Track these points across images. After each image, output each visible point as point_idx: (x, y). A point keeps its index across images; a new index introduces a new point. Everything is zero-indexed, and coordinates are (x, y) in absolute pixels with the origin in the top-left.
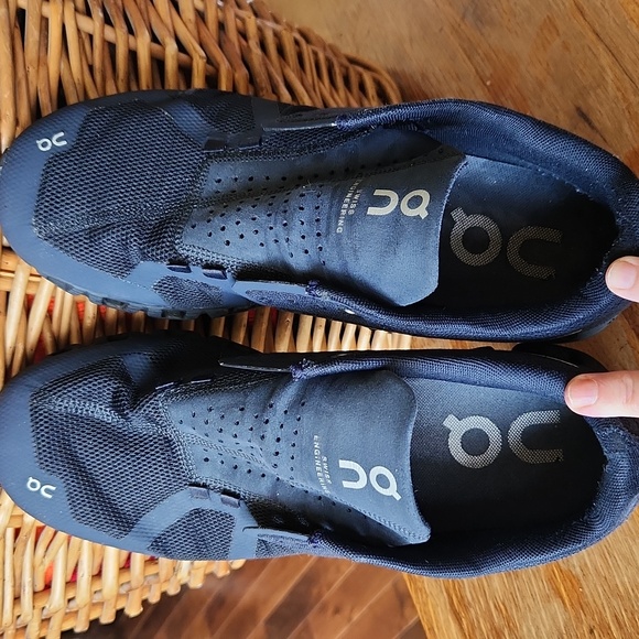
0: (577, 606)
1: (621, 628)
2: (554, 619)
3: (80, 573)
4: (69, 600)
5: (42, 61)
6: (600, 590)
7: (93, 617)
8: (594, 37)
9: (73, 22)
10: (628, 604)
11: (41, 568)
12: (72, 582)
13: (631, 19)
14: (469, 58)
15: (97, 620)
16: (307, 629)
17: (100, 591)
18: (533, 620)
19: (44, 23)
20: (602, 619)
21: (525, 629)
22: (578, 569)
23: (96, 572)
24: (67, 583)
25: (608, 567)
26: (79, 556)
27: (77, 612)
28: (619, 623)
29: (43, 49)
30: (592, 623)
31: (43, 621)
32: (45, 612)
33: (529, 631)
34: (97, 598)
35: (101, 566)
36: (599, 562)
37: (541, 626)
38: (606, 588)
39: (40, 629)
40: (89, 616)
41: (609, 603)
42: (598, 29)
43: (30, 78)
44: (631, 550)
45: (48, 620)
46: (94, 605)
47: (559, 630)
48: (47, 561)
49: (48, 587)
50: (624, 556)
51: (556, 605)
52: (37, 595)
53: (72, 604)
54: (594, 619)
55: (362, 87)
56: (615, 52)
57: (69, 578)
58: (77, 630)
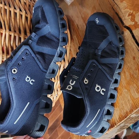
16: (56, 131)
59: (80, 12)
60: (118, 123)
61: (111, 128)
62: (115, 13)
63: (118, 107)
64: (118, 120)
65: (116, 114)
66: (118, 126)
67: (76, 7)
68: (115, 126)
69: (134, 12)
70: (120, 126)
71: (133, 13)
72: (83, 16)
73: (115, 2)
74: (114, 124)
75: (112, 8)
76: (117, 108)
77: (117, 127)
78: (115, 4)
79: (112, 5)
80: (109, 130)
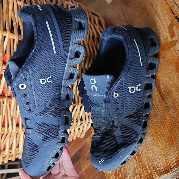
0: (140, 162)
1: (150, 168)
2: (134, 165)
3: (13, 146)
4: (10, 153)
5: (7, 13)
6: (145, 158)
7: (17, 157)
8: (155, 13)
9: (16, 3)
10: (152, 162)
11: (3, 144)
12: (11, 148)
13: (164, 9)
14: (123, 15)
15: (18, 158)
17: (18, 151)
18: (129, 165)
19: (8, 2)
20: (145, 166)
21: (127, 167)
22: (141, 152)
23: (17, 146)
24: (9, 148)
25: (148, 152)
26: (13, 142)
27: (12, 156)
28: (149, 167)
29: (8, 9)
30: (143, 166)
31: (3, 157)
32: (4, 155)
33: (128, 167)
34: (17, 153)
35: (19, 144)
36: (146, 151)
37: (131, 166)
38: (147, 158)
39: (3, 159)
40: (15, 157)
41: (147, 162)
42: (156, 11)
43: (4, 17)
44: (154, 149)
45: (5, 157)
46: (17, 154)
47: (135, 168)
48: (4, 142)
49: (4, 149)
50: (152, 150)
51: (135, 161)
52: (1, 151)
53: (11, 154)
54: (143, 165)
55: (95, 21)
56: (160, 17)
57: (10, 147)
58: (12, 160)
59: (122, 13)
60: (175, 168)
61: (164, 174)
62: (175, 18)
63: (176, 146)
64: (175, 164)
65: (173, 155)
66: (175, 172)
67: (117, 6)
68: (171, 172)
70: (177, 172)
72: (128, 19)
73: (174, 2)
74: (168, 169)
75: (171, 9)
76: (174, 147)
77: (172, 173)
78: (175, 5)
79: (170, 5)
80: (161, 175)
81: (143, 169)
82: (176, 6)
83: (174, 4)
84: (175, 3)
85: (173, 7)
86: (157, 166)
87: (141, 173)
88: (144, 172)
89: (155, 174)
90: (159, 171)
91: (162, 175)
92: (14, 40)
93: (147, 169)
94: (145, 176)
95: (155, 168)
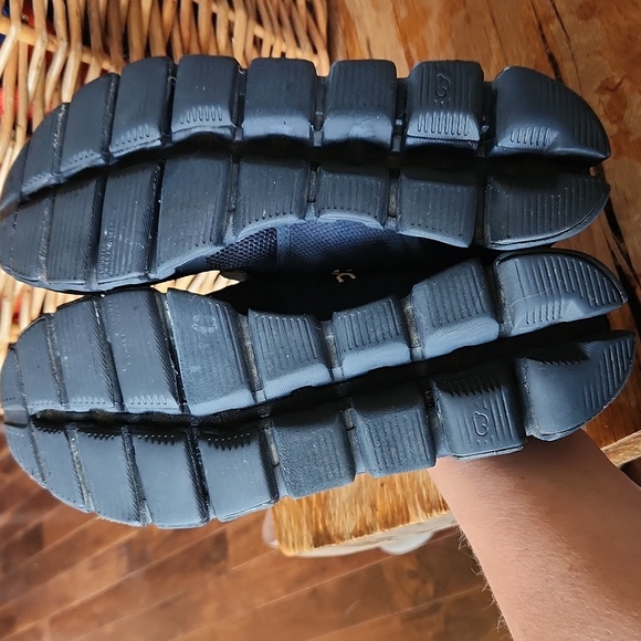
62: (546, 58)
69: (626, 85)
71: (622, 86)
72: (403, 15)
73: (554, 6)
75: (540, 27)
78: (553, 17)
79: (540, 12)
80: (431, 511)
81: (382, 485)
82: (557, 22)
83: (553, 11)
84: (557, 12)
85: (548, 20)
86: (425, 485)
87: (375, 496)
88: (386, 496)
89: (415, 505)
90: (428, 499)
91: (434, 512)
92: (31, 49)
93: (394, 489)
94: (388, 507)
95: (419, 489)
